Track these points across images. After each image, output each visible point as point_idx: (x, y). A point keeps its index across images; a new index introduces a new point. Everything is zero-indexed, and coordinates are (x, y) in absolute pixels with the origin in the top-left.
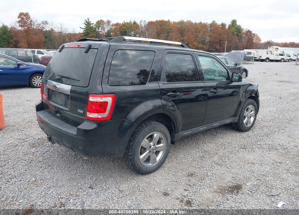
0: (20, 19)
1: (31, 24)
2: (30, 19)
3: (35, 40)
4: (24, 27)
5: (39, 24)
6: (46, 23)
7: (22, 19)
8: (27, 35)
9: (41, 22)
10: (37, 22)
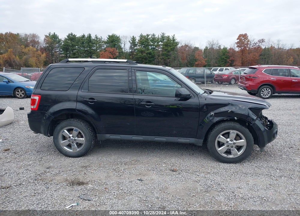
0: (238, 40)
1: (248, 44)
2: (248, 39)
3: (249, 59)
4: (240, 47)
5: (255, 43)
6: (263, 41)
7: (241, 40)
8: (242, 54)
9: (257, 41)
10: (254, 41)
